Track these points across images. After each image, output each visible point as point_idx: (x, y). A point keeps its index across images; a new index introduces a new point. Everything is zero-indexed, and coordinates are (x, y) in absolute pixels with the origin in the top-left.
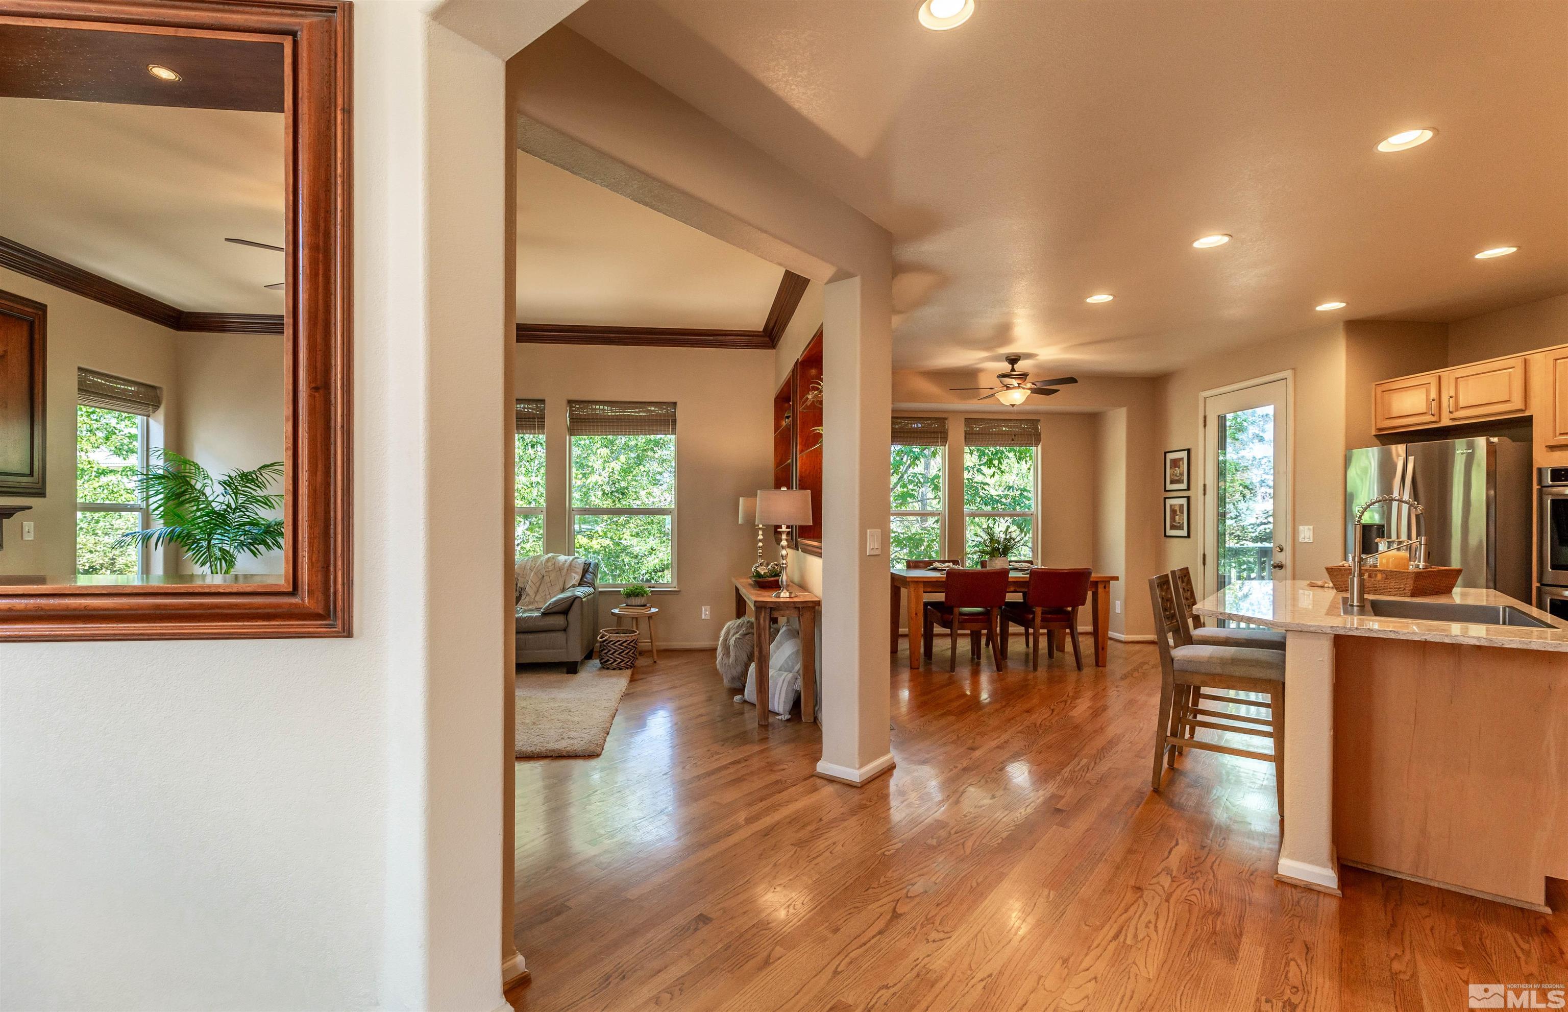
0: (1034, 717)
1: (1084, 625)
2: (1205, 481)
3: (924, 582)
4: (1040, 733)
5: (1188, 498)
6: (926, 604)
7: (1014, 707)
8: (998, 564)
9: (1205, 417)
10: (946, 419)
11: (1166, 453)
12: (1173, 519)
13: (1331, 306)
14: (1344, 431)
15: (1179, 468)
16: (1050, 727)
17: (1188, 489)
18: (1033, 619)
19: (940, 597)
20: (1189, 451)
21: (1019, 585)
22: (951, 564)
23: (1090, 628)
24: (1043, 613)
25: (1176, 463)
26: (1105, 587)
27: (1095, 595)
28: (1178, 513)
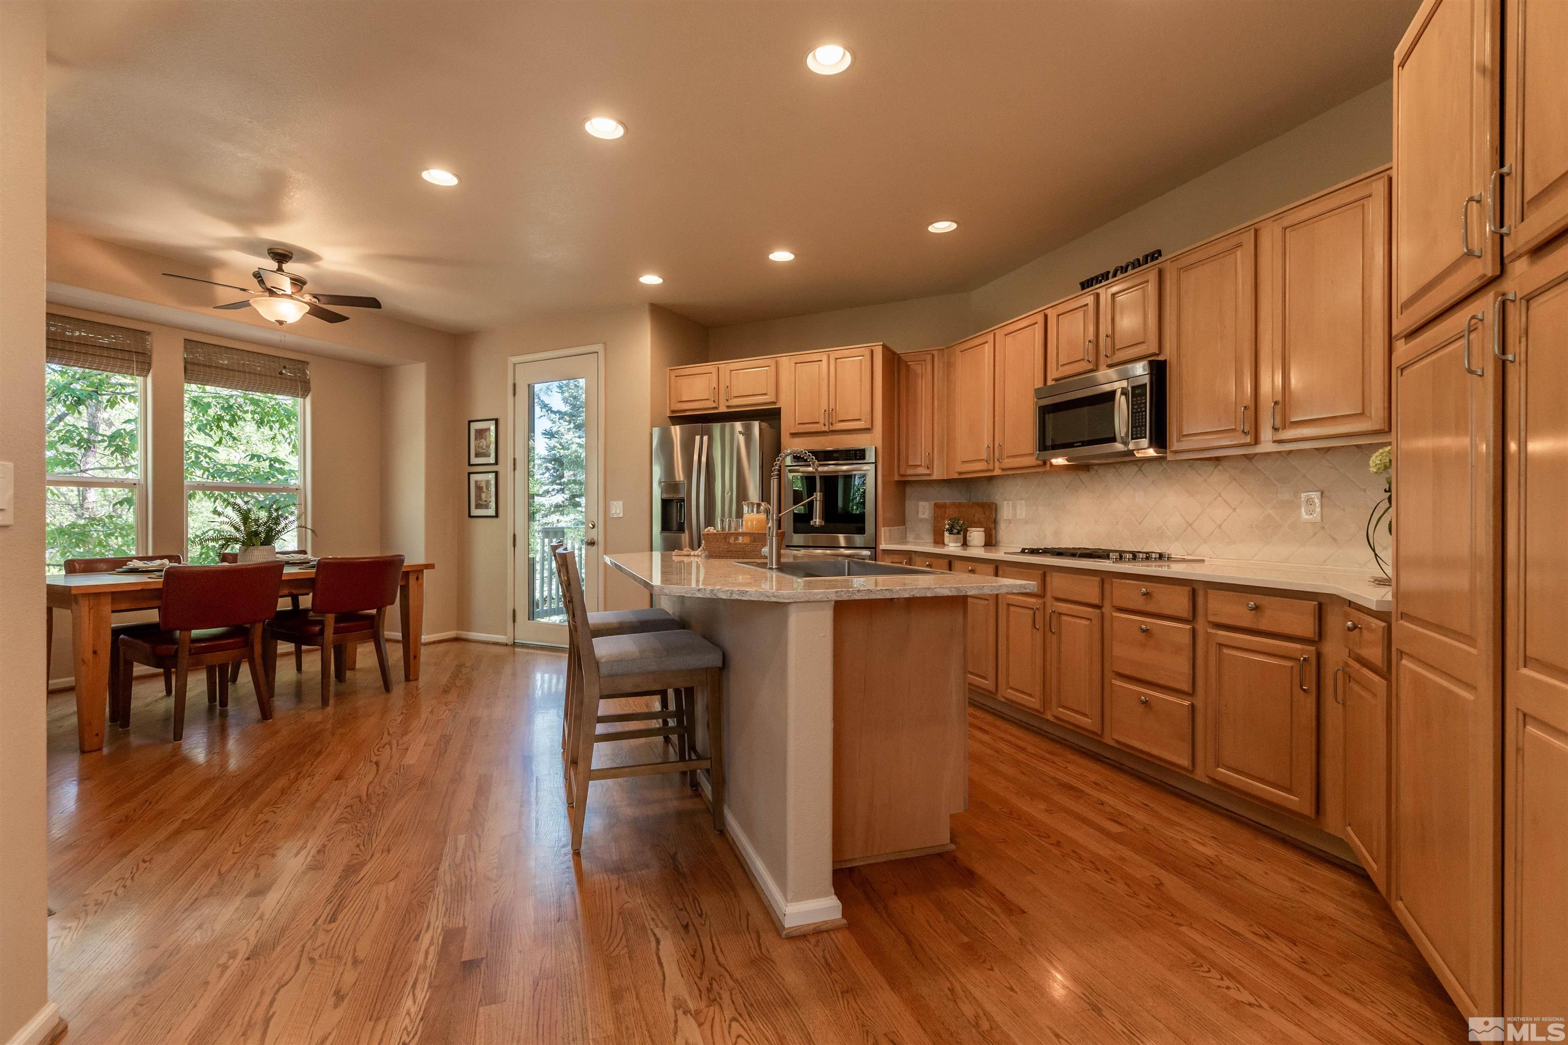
0: (352, 783)
1: (392, 631)
2: (514, 455)
3: (113, 593)
4: (373, 810)
5: (496, 473)
6: (116, 632)
7: (311, 775)
8: (258, 556)
9: (515, 385)
10: (149, 333)
11: (470, 422)
12: (479, 497)
13: (651, 279)
14: (649, 409)
15: (485, 440)
16: (385, 795)
17: (496, 463)
18: (322, 632)
19: (152, 616)
20: (497, 421)
21: (299, 585)
22: (166, 561)
23: (398, 635)
24: (336, 622)
25: (481, 433)
26: (417, 579)
27: (405, 589)
28: (485, 490)
